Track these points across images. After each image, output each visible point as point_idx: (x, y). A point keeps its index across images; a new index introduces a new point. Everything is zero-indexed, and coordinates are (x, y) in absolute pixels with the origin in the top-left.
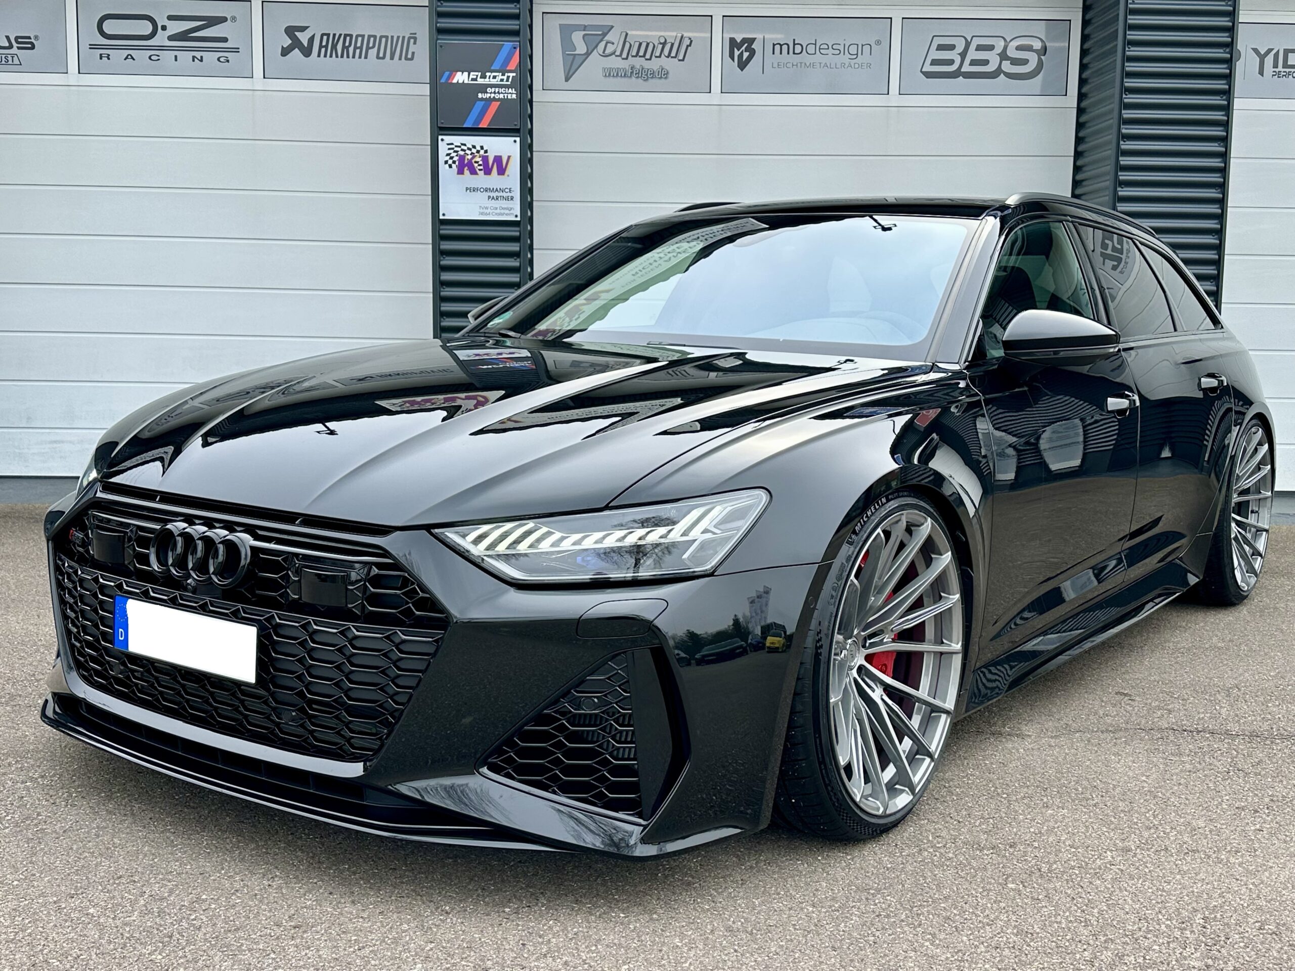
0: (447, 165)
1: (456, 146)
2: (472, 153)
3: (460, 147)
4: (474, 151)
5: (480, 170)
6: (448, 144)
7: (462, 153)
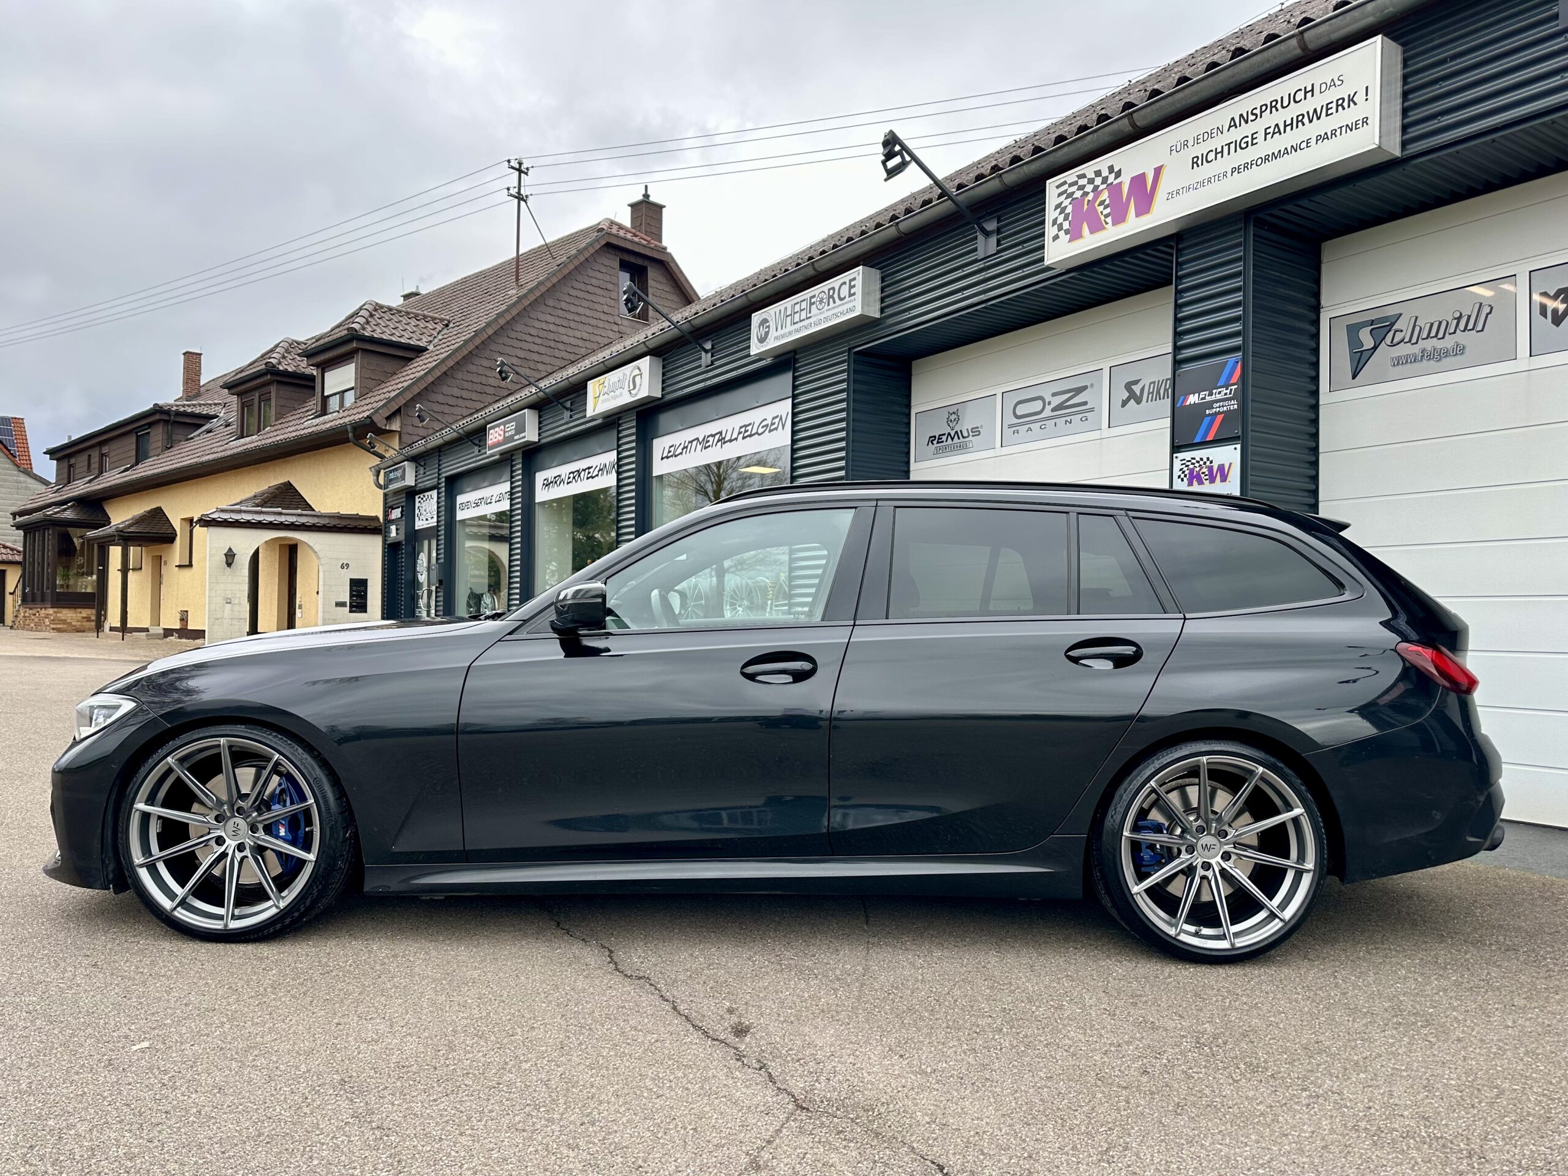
0: (1180, 479)
1: (1187, 461)
2: (1200, 466)
3: (1191, 461)
5: (1206, 480)
7: (1192, 466)
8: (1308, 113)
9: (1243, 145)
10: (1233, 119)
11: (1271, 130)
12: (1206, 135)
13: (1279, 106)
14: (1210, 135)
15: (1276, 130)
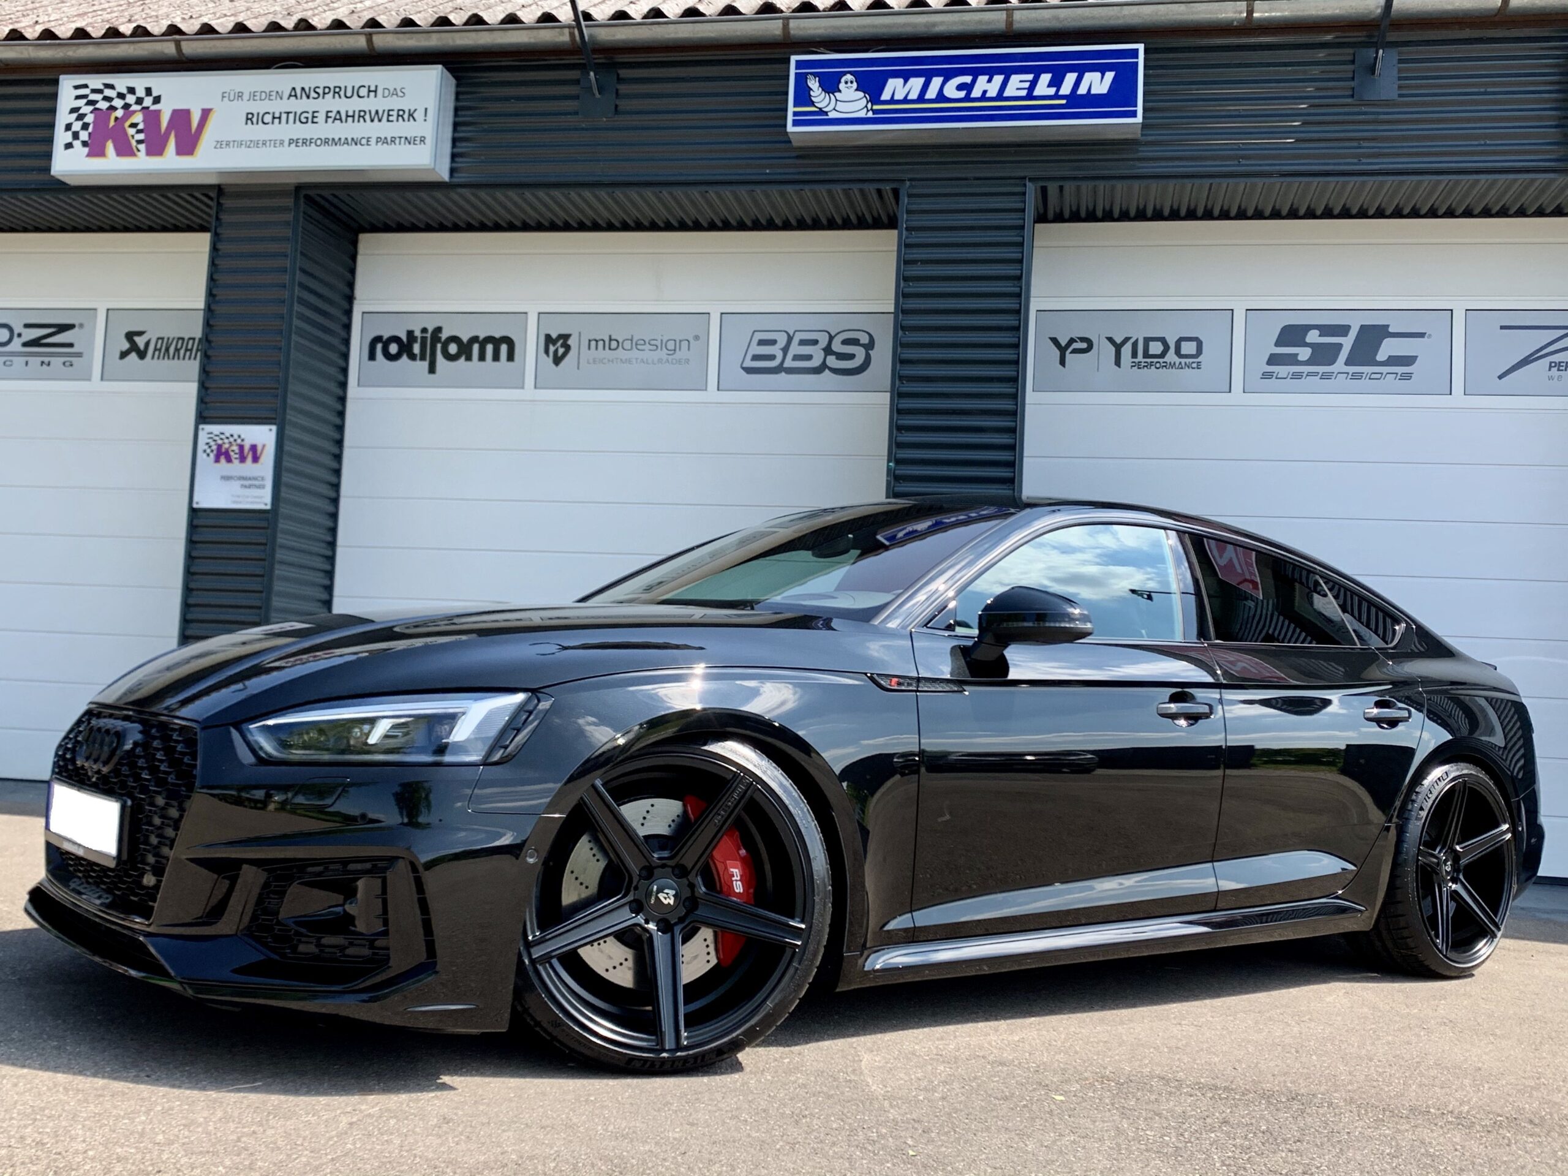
0: (206, 454)
1: (215, 435)
2: (230, 442)
5: (236, 458)
8: (370, 112)
9: (304, 120)
10: (294, 89)
11: (332, 115)
12: (263, 94)
13: (342, 93)
14: (269, 96)
15: (338, 117)
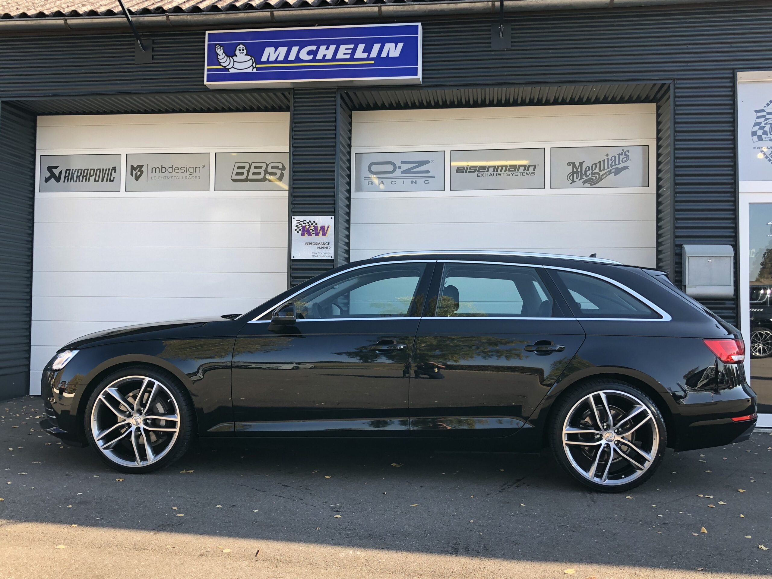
0: (296, 231)
1: (301, 222)
2: (309, 225)
3: (303, 222)
4: (310, 223)
5: (313, 233)
6: (297, 221)
7: (304, 225)
